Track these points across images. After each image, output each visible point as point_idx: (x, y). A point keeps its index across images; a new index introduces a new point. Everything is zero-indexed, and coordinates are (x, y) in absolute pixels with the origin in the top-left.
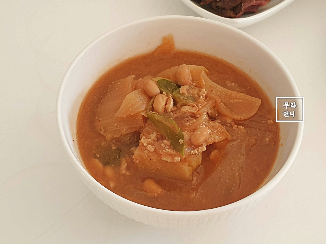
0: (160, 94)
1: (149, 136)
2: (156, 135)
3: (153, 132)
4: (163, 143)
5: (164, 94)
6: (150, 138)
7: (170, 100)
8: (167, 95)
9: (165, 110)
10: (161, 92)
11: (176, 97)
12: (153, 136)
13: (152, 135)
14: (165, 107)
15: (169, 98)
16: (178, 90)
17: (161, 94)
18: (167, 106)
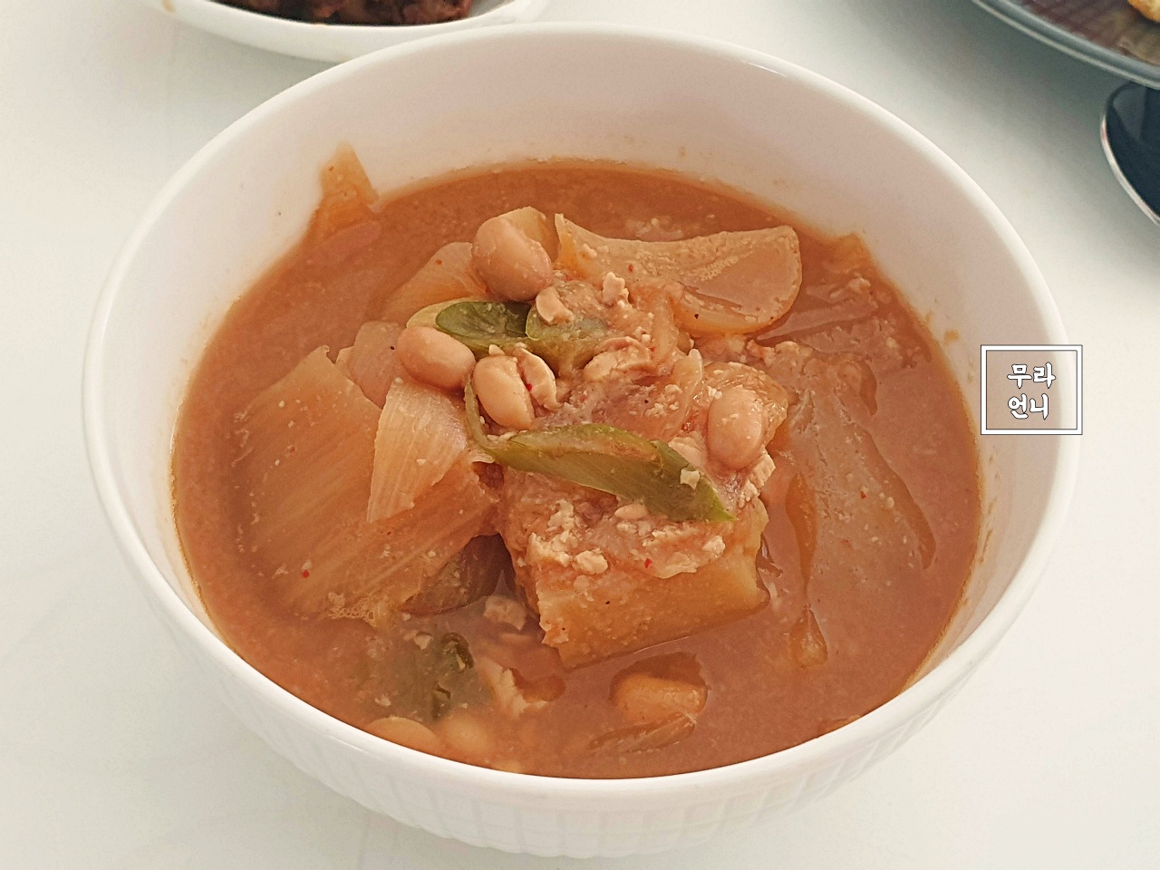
0: (477, 360)
1: (549, 523)
2: (572, 508)
3: (558, 502)
4: (619, 520)
5: (495, 355)
6: (561, 530)
7: (531, 364)
8: (509, 354)
9: (539, 407)
10: (480, 354)
11: (544, 343)
12: (566, 515)
13: (559, 514)
14: (531, 396)
15: (521, 359)
16: (535, 316)
17: (483, 361)
18: (535, 389)
